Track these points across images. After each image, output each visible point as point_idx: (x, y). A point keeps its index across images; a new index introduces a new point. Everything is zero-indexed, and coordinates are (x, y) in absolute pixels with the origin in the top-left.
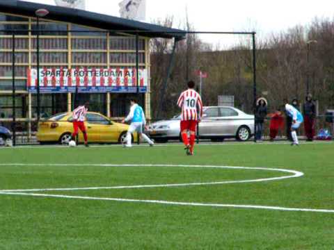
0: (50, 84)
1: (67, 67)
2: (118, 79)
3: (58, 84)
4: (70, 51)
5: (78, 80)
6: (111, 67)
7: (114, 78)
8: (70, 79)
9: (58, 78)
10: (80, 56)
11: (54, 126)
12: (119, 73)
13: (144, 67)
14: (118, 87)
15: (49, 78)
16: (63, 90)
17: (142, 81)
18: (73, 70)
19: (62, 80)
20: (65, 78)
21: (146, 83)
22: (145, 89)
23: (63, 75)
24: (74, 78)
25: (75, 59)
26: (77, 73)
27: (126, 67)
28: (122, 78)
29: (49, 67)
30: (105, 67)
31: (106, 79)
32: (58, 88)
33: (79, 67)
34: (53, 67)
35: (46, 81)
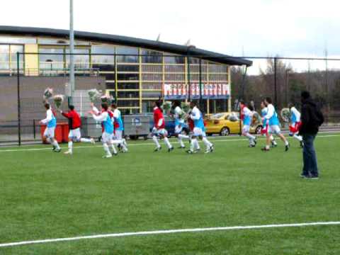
0: (175, 94)
1: (185, 83)
2: (213, 91)
3: (180, 94)
4: (186, 73)
6: (210, 83)
7: (211, 90)
8: (186, 91)
9: (180, 90)
12: (214, 86)
13: (227, 83)
14: (214, 96)
15: (175, 90)
17: (226, 92)
19: (182, 91)
20: (184, 90)
21: (229, 93)
22: (228, 96)
23: (183, 88)
26: (190, 87)
27: (217, 83)
28: (215, 90)
30: (206, 83)
31: (207, 90)
32: (180, 96)
34: (177, 83)
35: (173, 92)
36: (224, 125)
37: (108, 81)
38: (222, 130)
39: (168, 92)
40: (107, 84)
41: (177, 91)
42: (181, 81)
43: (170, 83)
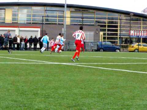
0: (136, 35)
1: (141, 30)
3: (138, 35)
4: (142, 26)
5: (144, 34)
8: (142, 34)
9: (138, 33)
10: (145, 27)
11: (133, 47)
15: (136, 33)
16: (140, 37)
18: (143, 31)
19: (139, 34)
20: (140, 33)
23: (139, 32)
24: (143, 33)
25: (143, 28)
26: (144, 32)
29: (135, 30)
32: (138, 36)
33: (144, 30)
34: (137, 30)
35: (135, 34)
36: (135, 48)
37: (101, 28)
38: (135, 50)
39: (132, 34)
40: (101, 29)
41: (137, 34)
42: (139, 29)
43: (133, 30)
